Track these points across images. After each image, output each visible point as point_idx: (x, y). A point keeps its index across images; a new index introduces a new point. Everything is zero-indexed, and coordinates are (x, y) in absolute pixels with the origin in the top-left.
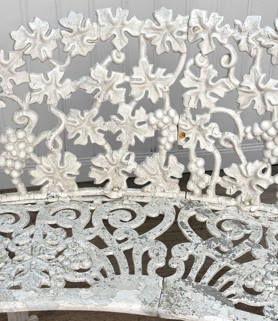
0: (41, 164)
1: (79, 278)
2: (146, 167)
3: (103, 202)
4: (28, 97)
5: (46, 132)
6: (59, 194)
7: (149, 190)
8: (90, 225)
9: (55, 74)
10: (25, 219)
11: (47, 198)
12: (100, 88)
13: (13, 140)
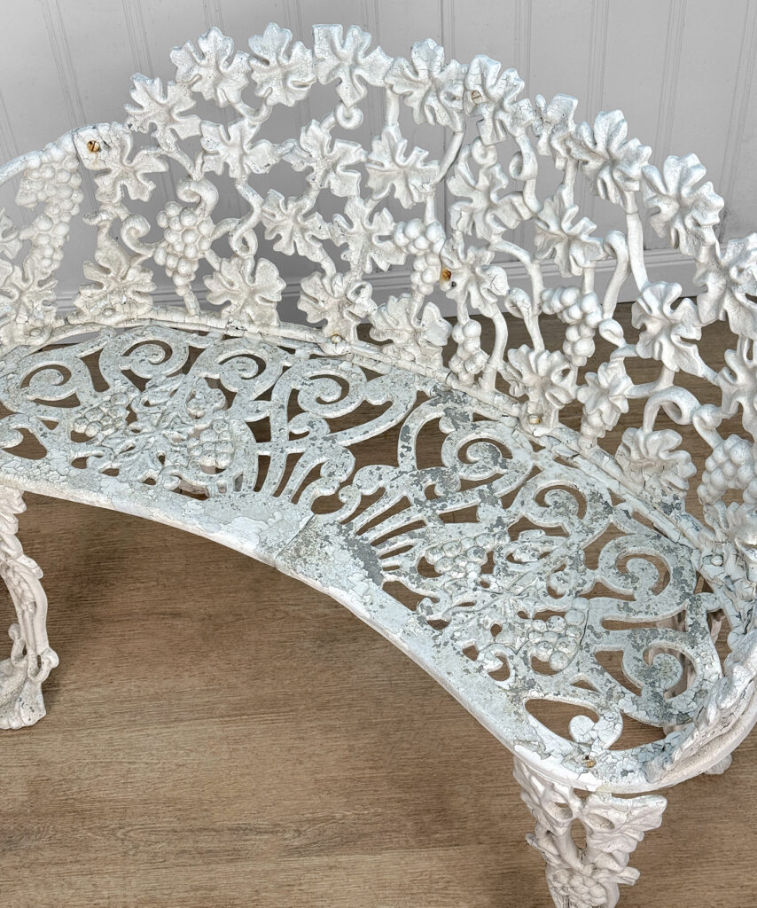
0: (220, 272)
1: (199, 482)
2: (385, 313)
3: (313, 357)
4: (199, 161)
5: (229, 220)
6: (246, 326)
7: (390, 353)
8: (266, 396)
9: (242, 131)
10: (178, 362)
11: (227, 329)
12: (313, 165)
13: (176, 227)
